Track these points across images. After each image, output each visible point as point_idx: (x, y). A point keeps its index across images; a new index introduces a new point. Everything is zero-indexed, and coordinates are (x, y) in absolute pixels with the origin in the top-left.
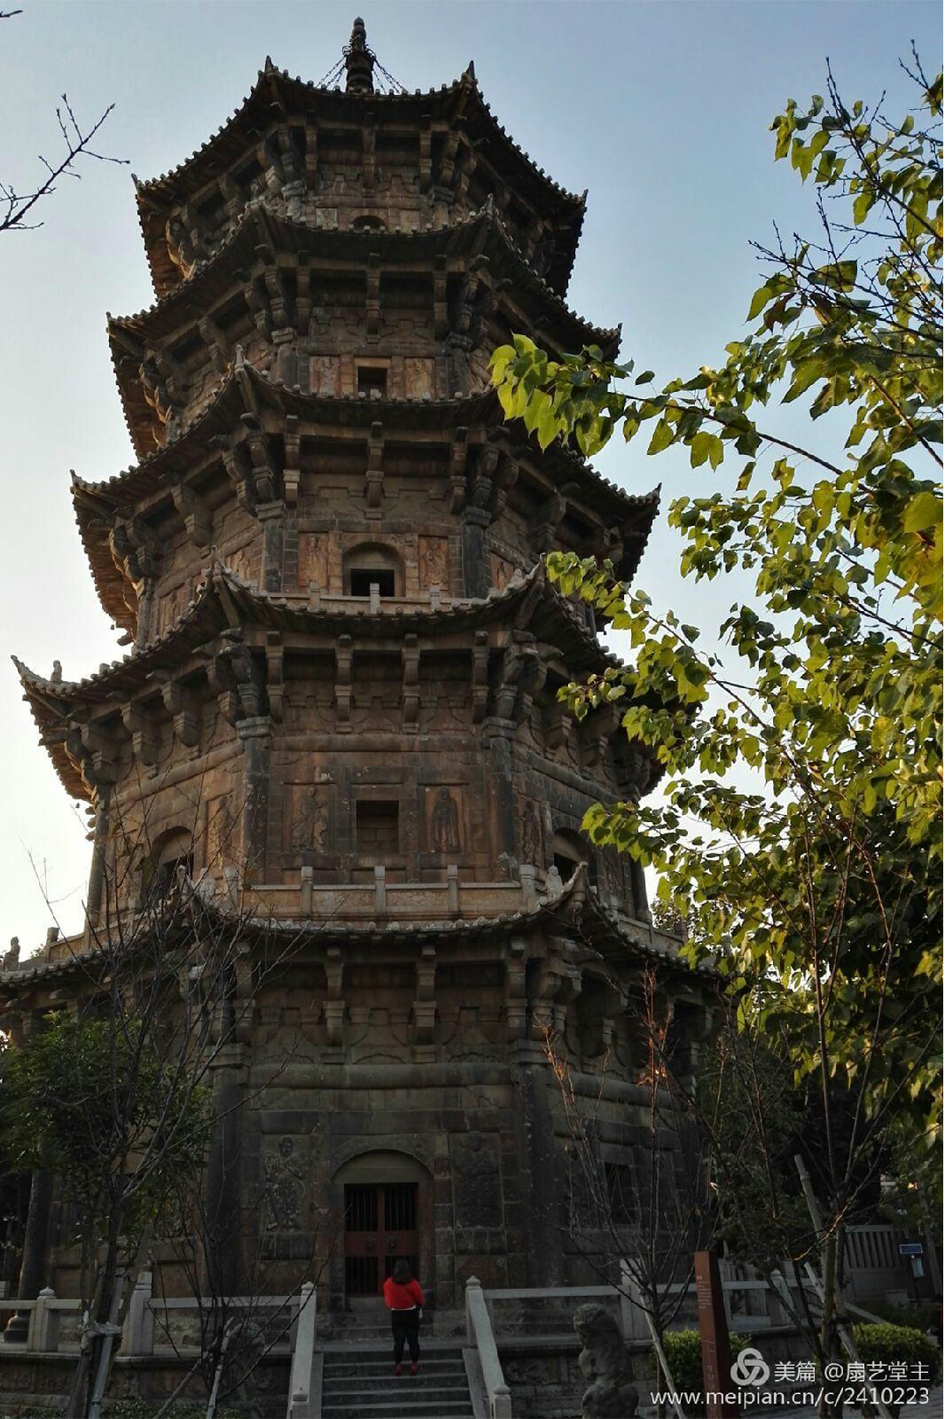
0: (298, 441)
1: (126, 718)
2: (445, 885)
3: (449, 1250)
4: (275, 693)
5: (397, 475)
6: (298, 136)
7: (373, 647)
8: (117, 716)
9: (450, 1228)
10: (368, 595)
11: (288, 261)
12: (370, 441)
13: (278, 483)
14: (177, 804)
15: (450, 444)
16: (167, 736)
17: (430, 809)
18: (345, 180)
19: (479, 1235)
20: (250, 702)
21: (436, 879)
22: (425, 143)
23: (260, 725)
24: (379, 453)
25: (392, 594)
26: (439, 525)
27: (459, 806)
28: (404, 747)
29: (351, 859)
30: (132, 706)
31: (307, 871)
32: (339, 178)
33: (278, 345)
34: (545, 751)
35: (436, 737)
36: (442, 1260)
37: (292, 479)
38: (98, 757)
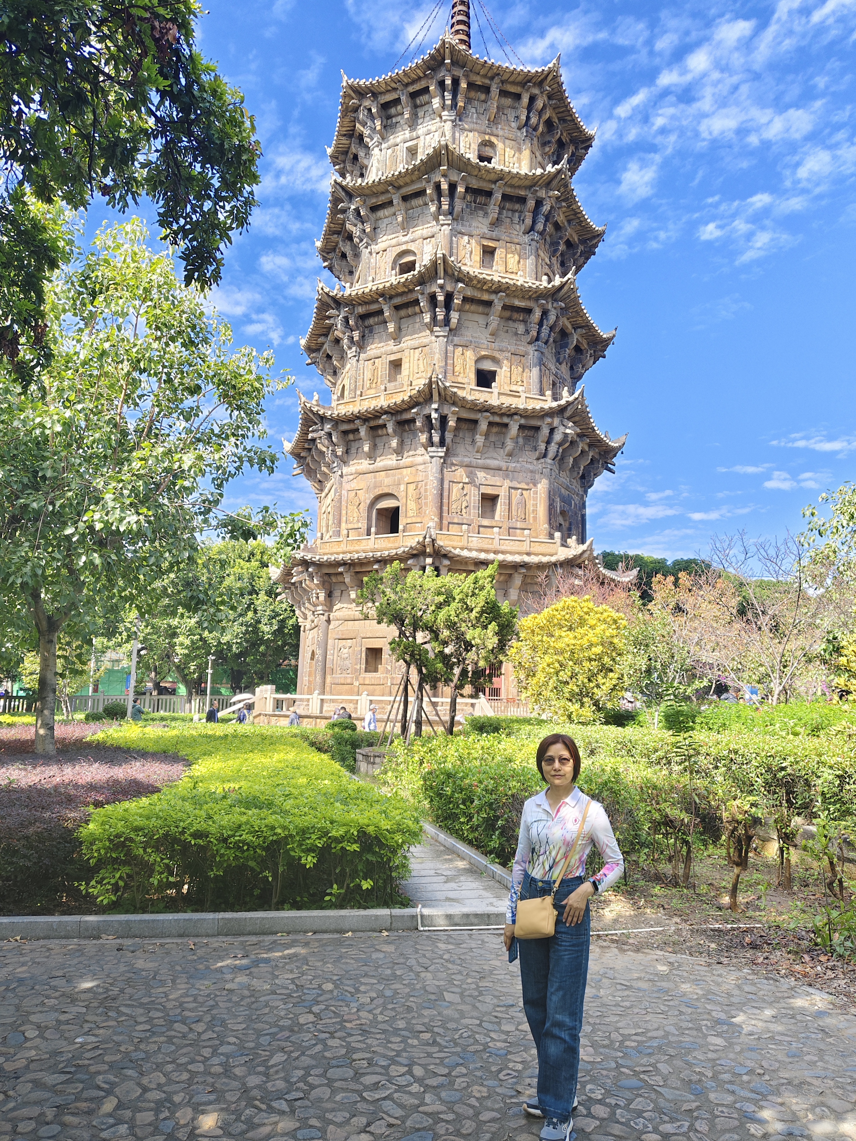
0: (461, 297)
1: (362, 434)
4: (449, 437)
5: (507, 319)
7: (497, 420)
11: (454, 177)
12: (496, 302)
13: (447, 318)
14: (387, 481)
17: (513, 500)
18: (477, 113)
20: (436, 439)
22: (525, 99)
23: (441, 452)
24: (500, 309)
26: (522, 349)
27: (526, 500)
28: (504, 468)
29: (478, 521)
30: (366, 428)
31: (465, 527)
32: (474, 111)
33: (442, 225)
35: (518, 465)
37: (454, 316)
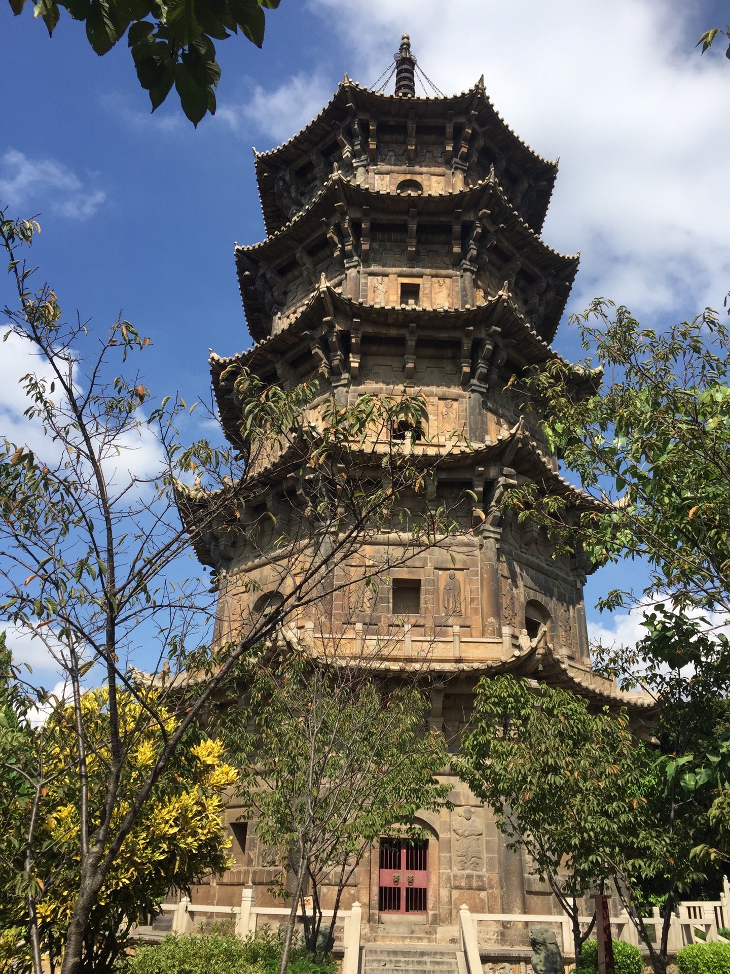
0: (360, 335)
2: (451, 639)
3: (448, 885)
5: (424, 357)
6: (364, 126)
9: (449, 871)
10: (404, 439)
12: (408, 337)
13: (346, 363)
15: (461, 339)
16: (268, 530)
17: (442, 586)
18: (395, 155)
19: (469, 877)
21: (445, 634)
22: (449, 130)
24: (413, 343)
25: (420, 439)
26: (452, 391)
27: (462, 585)
29: (389, 618)
31: (359, 626)
32: (391, 153)
34: (521, 547)
36: (444, 893)
37: (355, 360)
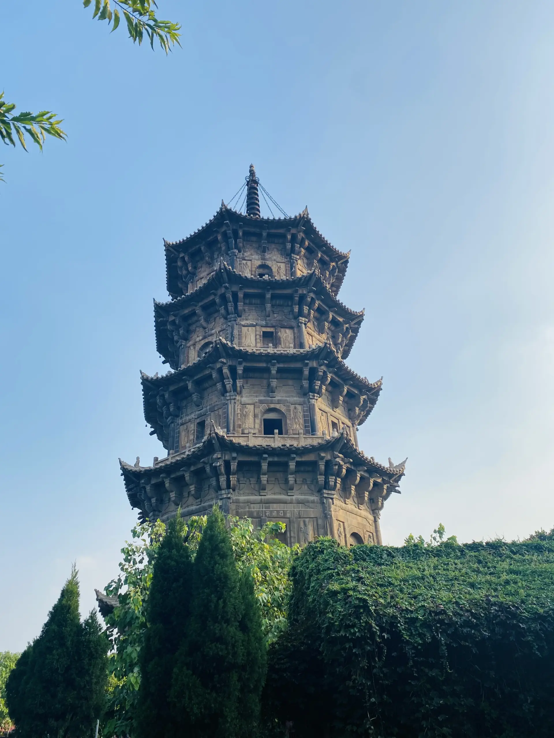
0: (242, 368)
1: (167, 485)
4: (233, 479)
7: (276, 459)
8: (162, 484)
10: (273, 434)
12: (271, 367)
15: (302, 368)
16: (185, 494)
18: (254, 249)
22: (289, 237)
25: (282, 434)
30: (170, 480)
32: (251, 247)
33: (230, 322)
37: (240, 383)
38: (153, 500)
